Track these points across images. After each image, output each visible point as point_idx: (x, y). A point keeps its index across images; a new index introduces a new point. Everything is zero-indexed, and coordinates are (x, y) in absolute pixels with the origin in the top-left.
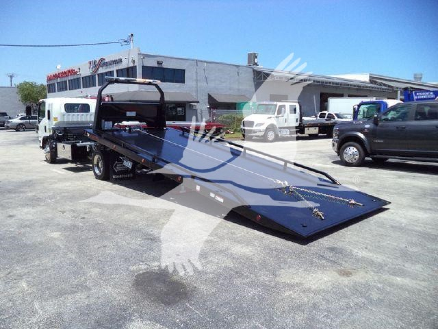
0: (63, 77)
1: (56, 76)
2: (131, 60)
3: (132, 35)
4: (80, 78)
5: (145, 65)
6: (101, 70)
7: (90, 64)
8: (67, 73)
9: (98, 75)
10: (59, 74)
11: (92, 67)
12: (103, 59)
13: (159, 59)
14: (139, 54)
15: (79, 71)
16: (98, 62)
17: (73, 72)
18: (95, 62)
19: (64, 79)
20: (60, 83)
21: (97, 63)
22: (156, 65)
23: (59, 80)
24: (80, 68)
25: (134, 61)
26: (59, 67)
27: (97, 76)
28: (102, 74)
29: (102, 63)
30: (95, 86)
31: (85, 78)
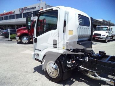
0: (7, 15)
1: (4, 14)
2: (41, 7)
4: (15, 15)
9: (23, 13)
11: (20, 10)
12: (26, 7)
14: (45, 4)
15: (14, 12)
16: (23, 8)
17: (11, 13)
19: (7, 16)
23: (5, 16)
26: (5, 11)
27: (23, 14)
28: (25, 13)
29: (26, 9)
30: (22, 18)
31: (17, 15)
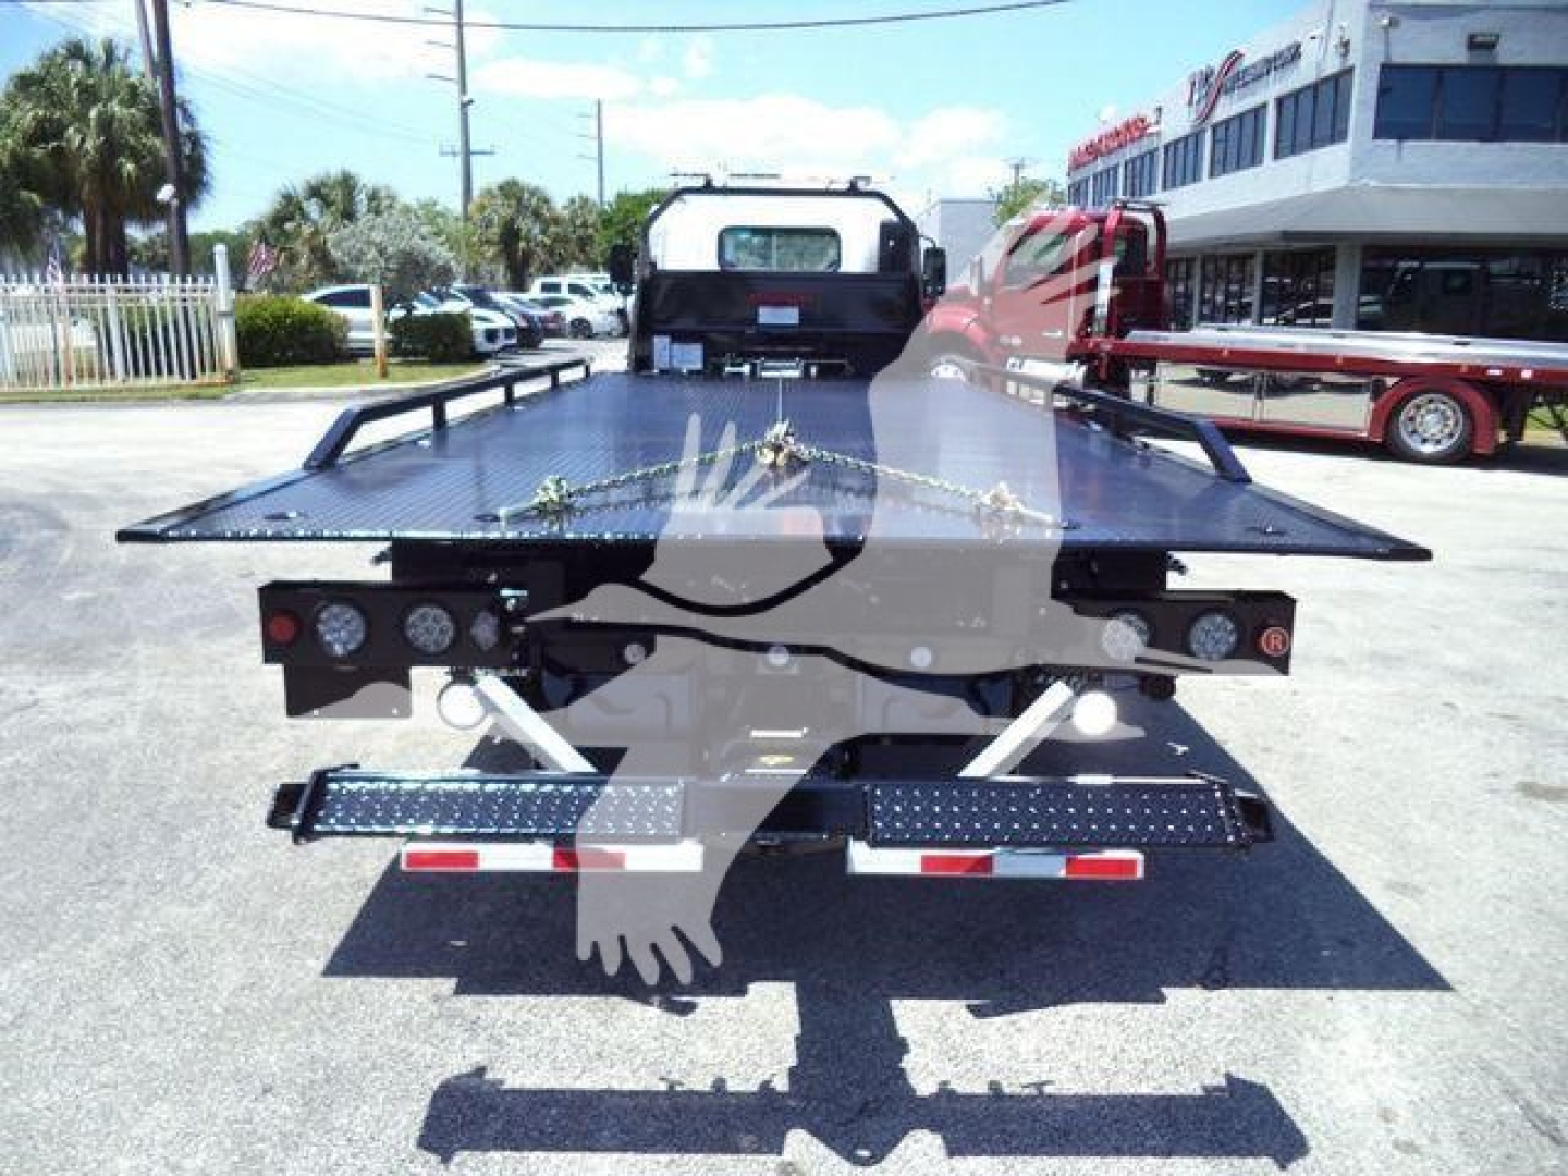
1: (1093, 151)
2: (1335, 40)
4: (1157, 149)
5: (1397, 59)
6: (1227, 108)
7: (1193, 84)
8: (1123, 130)
9: (1215, 128)
10: (1100, 141)
11: (1196, 97)
13: (1482, 24)
15: (1158, 122)
16: (1216, 70)
17: (1137, 128)
18: (1207, 76)
19: (1111, 161)
20: (1101, 174)
21: (1214, 78)
22: (1457, 55)
23: (1100, 165)
24: (1159, 110)
25: (1346, 45)
27: (1208, 135)
28: (1227, 122)
29: (1230, 75)
31: (1171, 148)
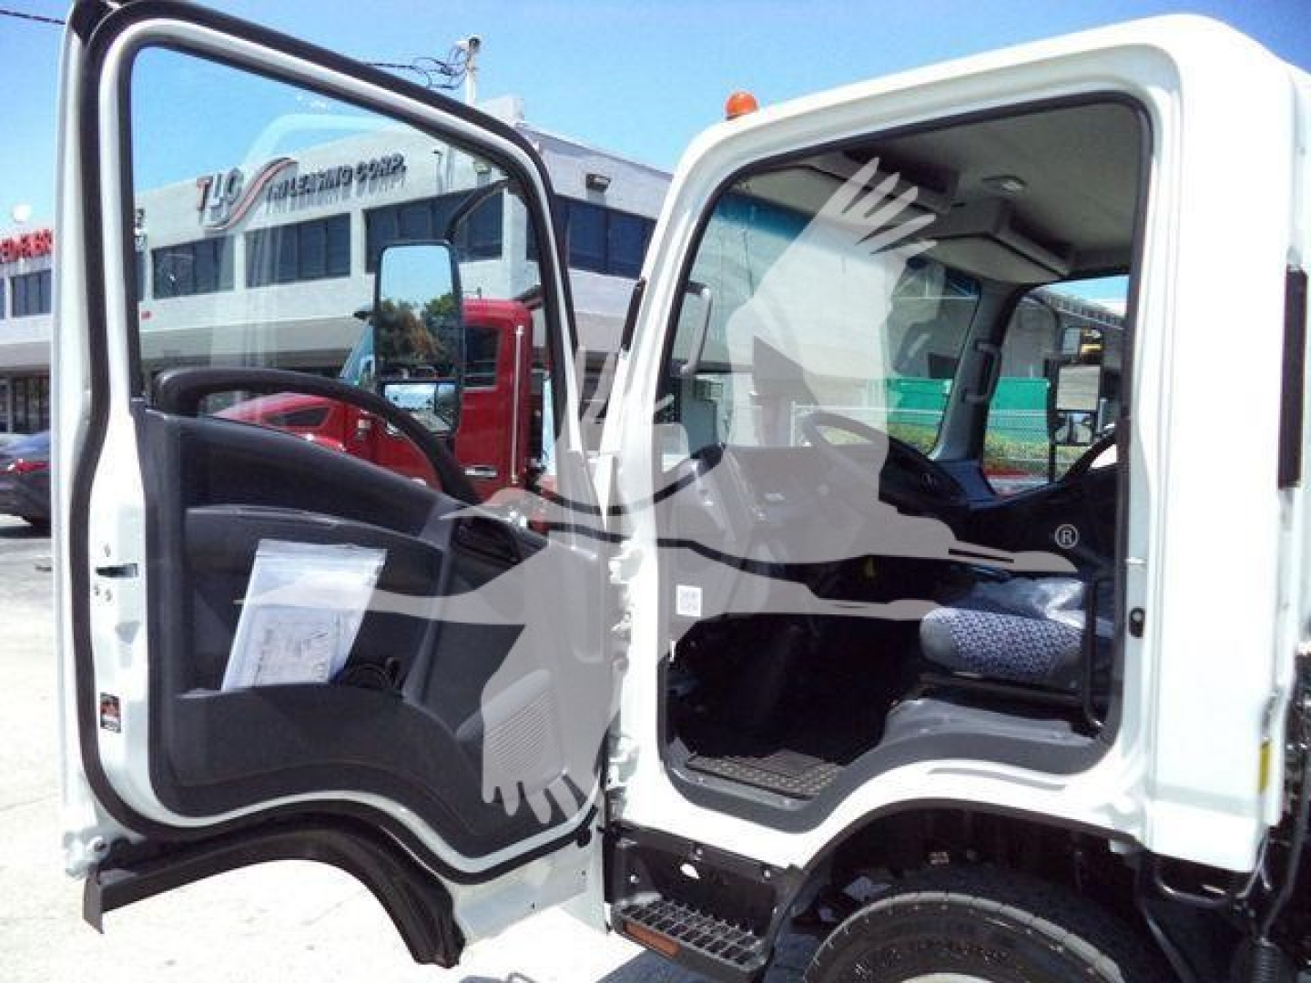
3: (475, 43)
6: (270, 215)
10: (24, 240)
11: (212, 203)
12: (284, 164)
13: (598, 167)
16: (250, 177)
18: (232, 180)
20: (25, 277)
21: (245, 184)
22: (581, 192)
24: (140, 211)
26: (23, 212)
27: (240, 243)
30: (229, 287)
